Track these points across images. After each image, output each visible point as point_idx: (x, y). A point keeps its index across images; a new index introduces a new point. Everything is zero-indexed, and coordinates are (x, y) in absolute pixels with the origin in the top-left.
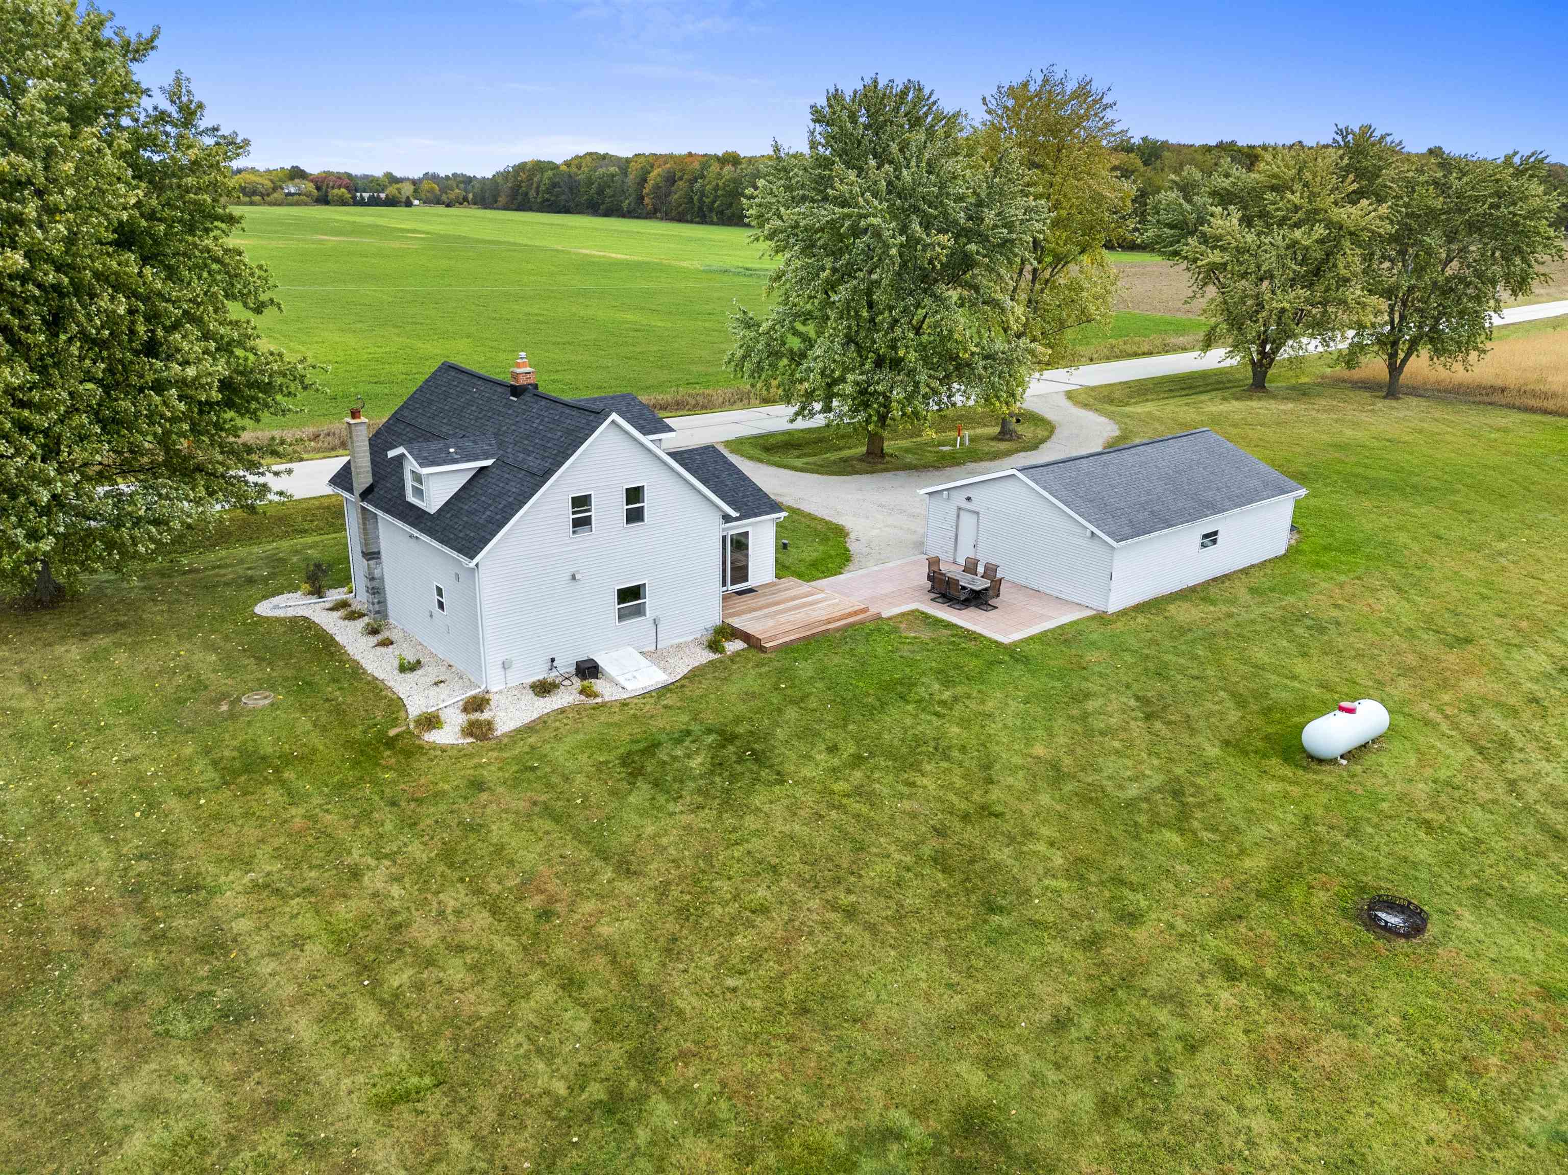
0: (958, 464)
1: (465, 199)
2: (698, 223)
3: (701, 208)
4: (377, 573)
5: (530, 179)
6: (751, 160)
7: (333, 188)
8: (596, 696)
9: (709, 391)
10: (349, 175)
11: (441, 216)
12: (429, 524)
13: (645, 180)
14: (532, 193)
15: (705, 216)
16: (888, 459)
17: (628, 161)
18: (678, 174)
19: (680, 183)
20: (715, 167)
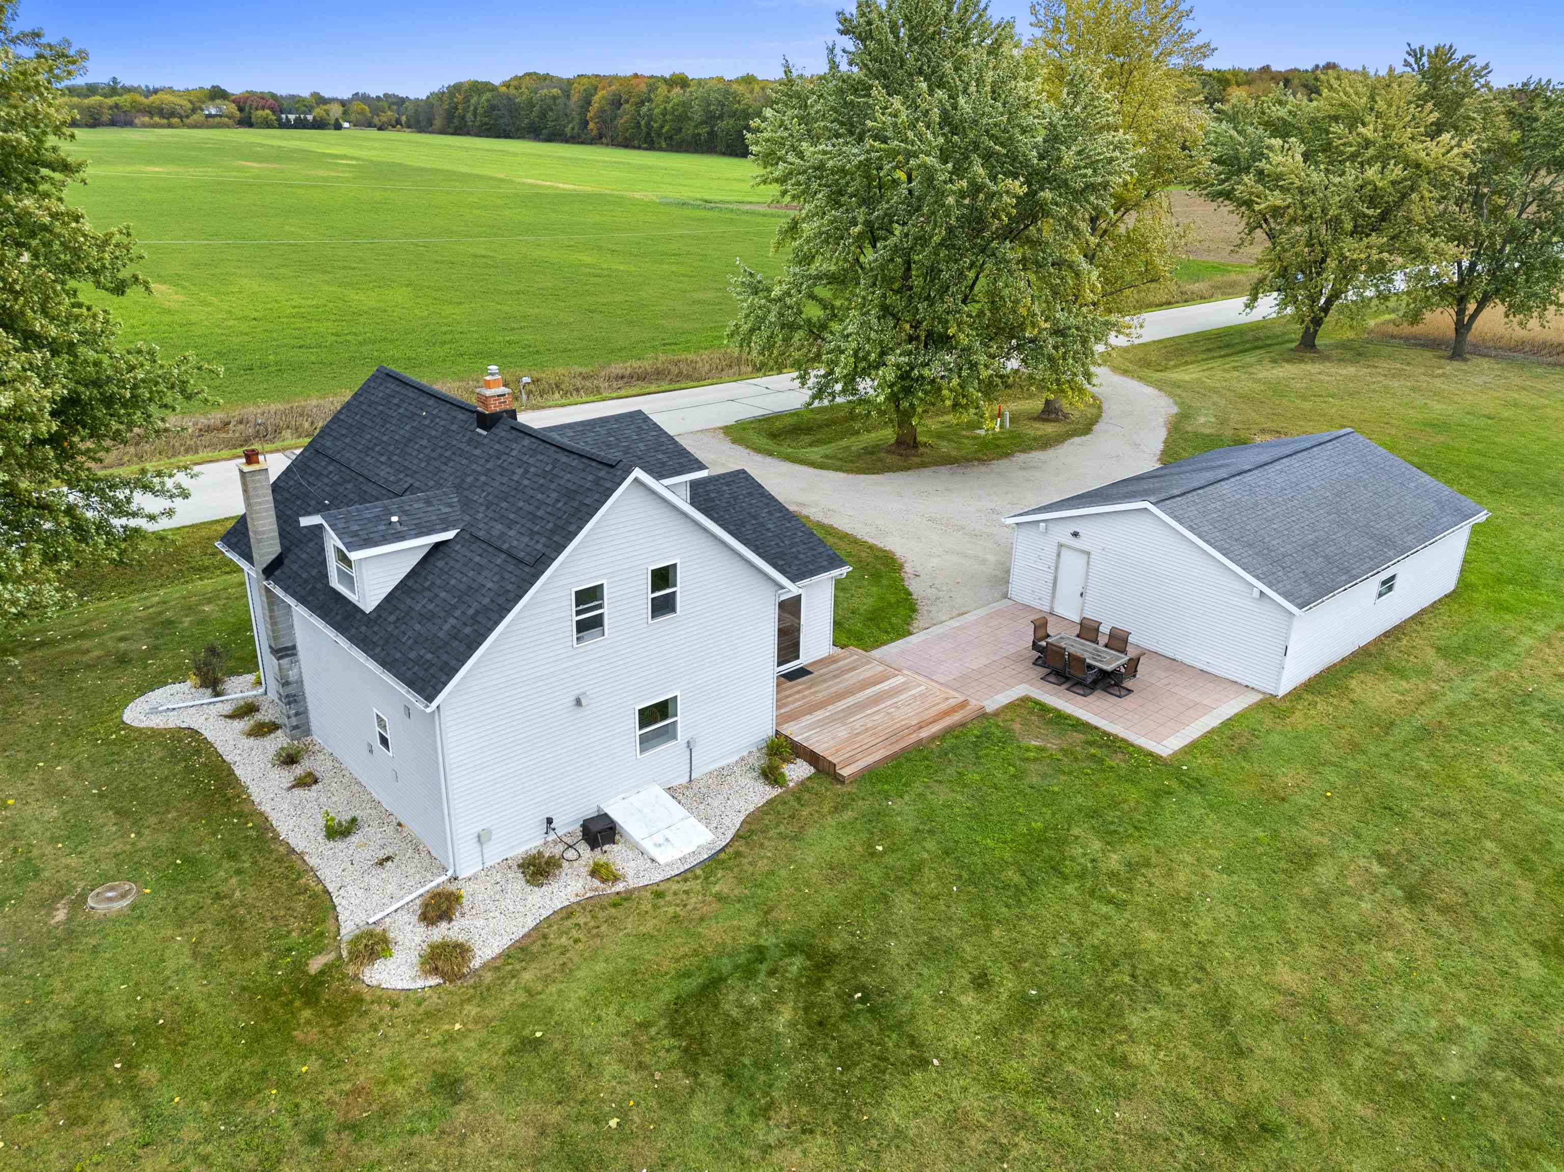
0: (1006, 455)
1: (398, 122)
2: (646, 149)
3: (648, 134)
4: (292, 675)
5: (467, 100)
6: (700, 83)
7: (257, 109)
8: (616, 879)
9: (691, 356)
10: (273, 96)
11: (373, 140)
12: (363, 629)
13: (589, 103)
14: (469, 116)
15: (652, 142)
16: (922, 450)
17: (570, 82)
18: (625, 97)
19: (627, 106)
20: (663, 89)
